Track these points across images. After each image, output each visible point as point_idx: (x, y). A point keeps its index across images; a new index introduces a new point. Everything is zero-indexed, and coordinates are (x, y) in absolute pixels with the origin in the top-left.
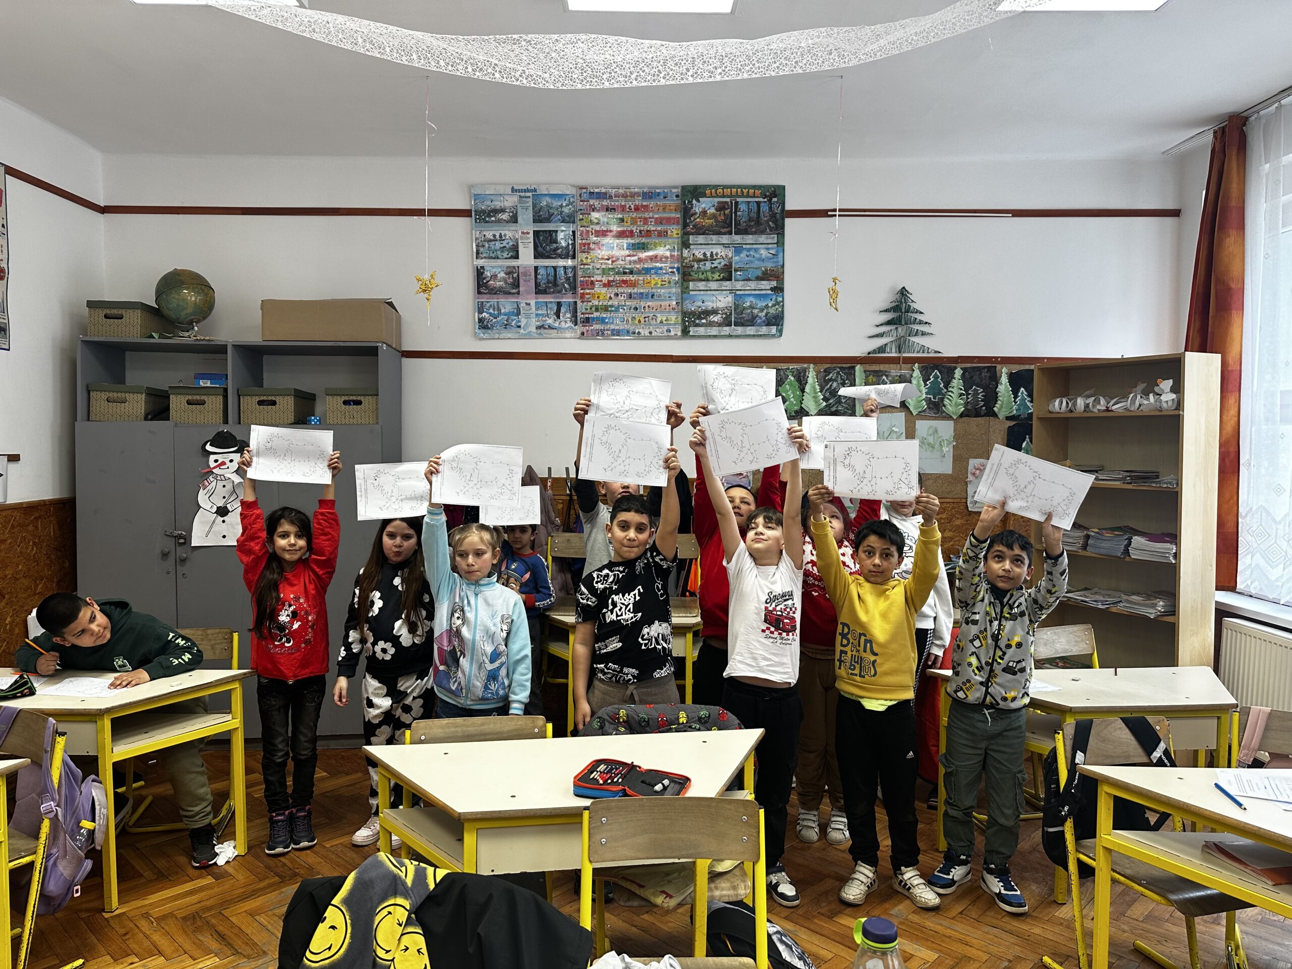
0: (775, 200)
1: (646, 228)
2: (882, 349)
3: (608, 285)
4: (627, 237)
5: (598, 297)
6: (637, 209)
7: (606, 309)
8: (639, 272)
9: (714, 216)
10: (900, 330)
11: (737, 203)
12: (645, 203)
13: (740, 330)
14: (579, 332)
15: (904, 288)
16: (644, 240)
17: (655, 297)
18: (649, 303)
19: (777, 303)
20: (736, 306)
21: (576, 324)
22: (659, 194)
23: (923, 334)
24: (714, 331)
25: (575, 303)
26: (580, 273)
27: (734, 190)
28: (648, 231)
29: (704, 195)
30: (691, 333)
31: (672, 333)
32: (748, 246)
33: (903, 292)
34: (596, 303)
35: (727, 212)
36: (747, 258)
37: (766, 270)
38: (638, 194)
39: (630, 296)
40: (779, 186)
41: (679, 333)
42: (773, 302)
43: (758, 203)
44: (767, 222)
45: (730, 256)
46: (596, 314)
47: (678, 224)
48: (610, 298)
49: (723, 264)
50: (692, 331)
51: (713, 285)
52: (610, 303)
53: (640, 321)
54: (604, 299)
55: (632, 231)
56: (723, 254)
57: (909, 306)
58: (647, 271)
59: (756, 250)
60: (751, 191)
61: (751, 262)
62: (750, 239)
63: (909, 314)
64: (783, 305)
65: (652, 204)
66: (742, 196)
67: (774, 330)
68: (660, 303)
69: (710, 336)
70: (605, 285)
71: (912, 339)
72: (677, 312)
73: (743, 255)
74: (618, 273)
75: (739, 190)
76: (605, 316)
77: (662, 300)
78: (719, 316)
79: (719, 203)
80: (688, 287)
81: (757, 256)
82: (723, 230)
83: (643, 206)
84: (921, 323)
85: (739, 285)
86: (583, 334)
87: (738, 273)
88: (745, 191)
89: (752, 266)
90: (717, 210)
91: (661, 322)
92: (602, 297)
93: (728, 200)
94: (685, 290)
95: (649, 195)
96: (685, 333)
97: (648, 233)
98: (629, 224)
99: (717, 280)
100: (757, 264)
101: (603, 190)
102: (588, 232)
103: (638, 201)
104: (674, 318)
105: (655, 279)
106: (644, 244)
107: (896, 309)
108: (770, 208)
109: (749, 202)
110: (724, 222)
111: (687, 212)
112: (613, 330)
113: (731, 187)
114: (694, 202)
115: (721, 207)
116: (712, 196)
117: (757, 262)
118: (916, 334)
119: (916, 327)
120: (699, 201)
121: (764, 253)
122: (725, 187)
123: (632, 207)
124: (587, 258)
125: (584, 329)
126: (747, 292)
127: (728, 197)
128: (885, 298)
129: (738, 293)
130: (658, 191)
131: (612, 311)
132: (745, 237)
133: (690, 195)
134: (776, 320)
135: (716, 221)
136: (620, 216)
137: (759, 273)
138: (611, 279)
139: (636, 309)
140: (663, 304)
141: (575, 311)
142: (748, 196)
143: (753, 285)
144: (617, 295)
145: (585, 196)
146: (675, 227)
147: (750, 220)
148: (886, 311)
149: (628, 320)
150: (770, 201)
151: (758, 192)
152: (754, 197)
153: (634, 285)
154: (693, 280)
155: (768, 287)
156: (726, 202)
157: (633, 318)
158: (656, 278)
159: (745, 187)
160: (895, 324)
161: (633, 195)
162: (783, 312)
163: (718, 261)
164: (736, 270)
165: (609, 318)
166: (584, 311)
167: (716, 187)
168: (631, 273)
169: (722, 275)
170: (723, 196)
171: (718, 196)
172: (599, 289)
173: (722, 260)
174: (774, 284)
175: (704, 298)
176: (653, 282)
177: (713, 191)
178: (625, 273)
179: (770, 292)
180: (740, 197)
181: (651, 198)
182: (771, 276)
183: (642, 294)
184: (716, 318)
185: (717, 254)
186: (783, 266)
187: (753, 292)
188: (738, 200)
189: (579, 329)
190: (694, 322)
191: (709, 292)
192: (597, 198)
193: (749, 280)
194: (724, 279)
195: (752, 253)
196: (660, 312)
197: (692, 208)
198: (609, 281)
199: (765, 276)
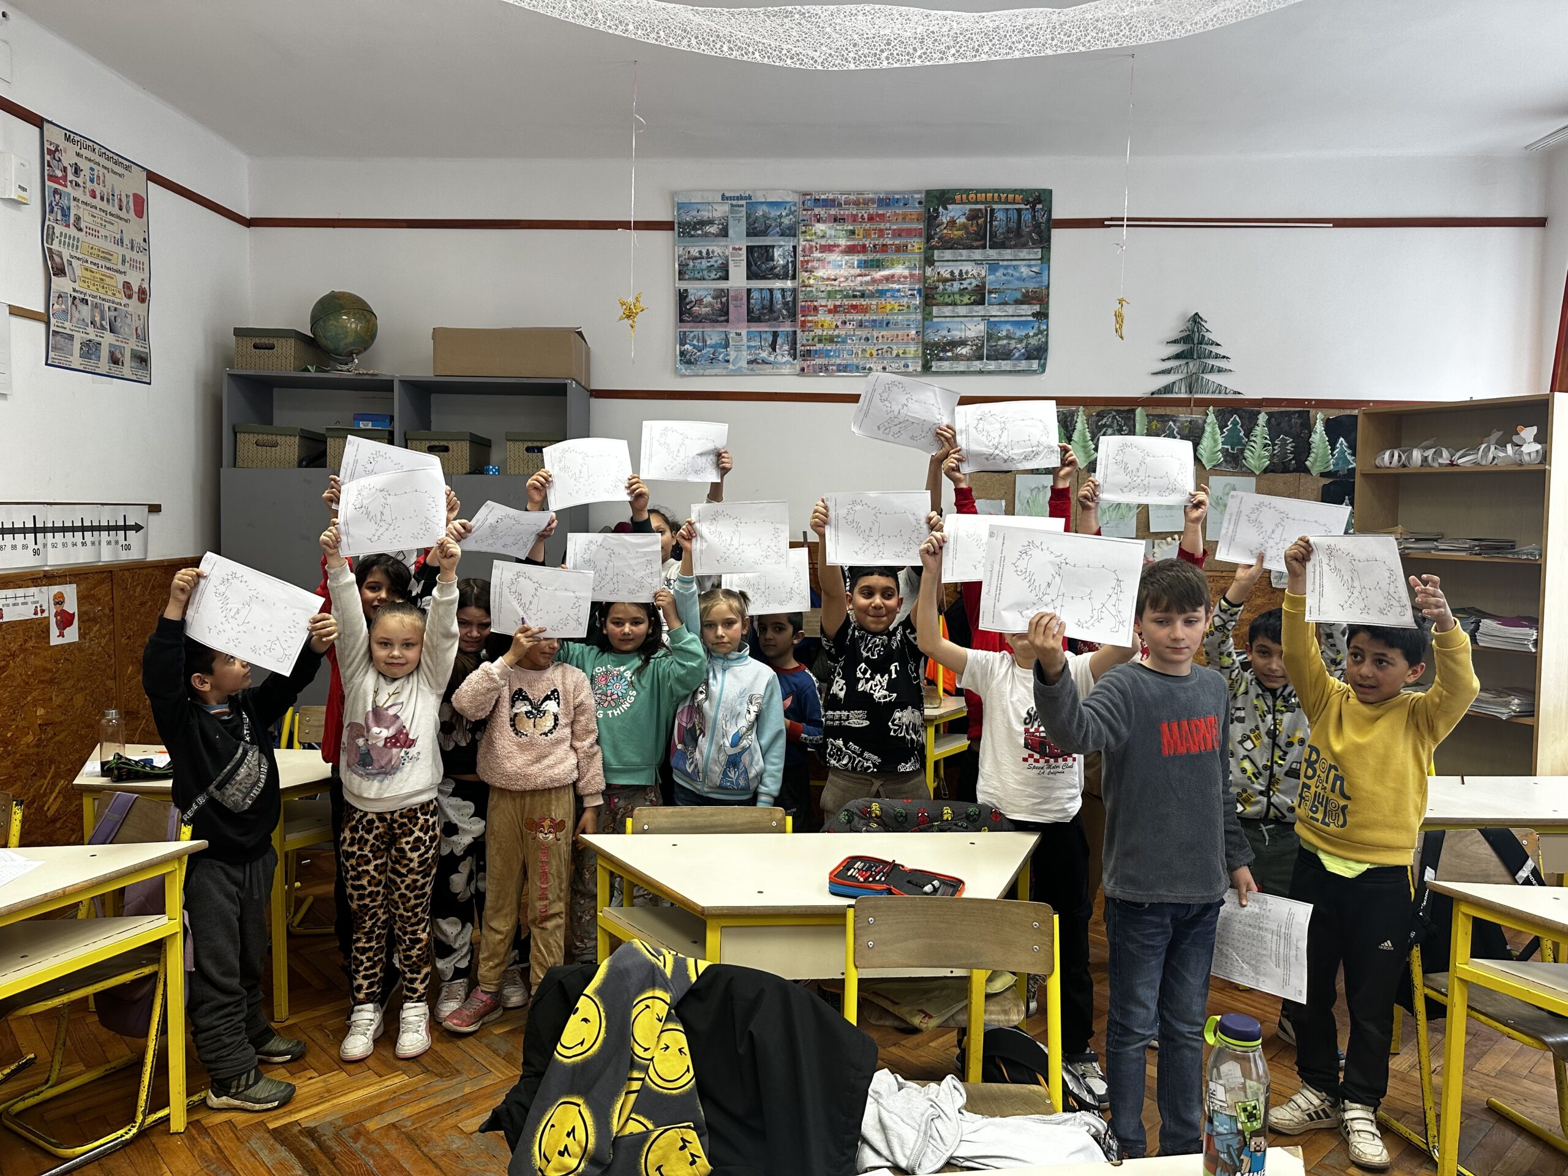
0: (1039, 206)
1: (881, 241)
2: (1168, 389)
3: (835, 310)
4: (859, 252)
5: (822, 326)
6: (871, 218)
7: (831, 340)
8: (872, 295)
9: (964, 227)
10: (1191, 365)
11: (992, 210)
12: (880, 212)
13: (992, 365)
14: (798, 368)
15: (1197, 314)
16: (878, 256)
17: (891, 325)
18: (884, 333)
19: (1040, 332)
20: (990, 337)
21: (795, 358)
22: (898, 201)
23: (1220, 370)
24: (962, 366)
25: (795, 332)
26: (801, 297)
27: (989, 195)
28: (883, 245)
29: (954, 202)
30: (933, 369)
31: (911, 369)
32: (1005, 263)
33: (1196, 319)
34: (819, 332)
35: (981, 221)
36: (1004, 278)
37: (1027, 292)
38: (872, 201)
39: (861, 325)
40: (1044, 190)
41: (919, 369)
42: (1035, 331)
43: (1019, 211)
44: (1030, 233)
45: (983, 275)
46: (819, 346)
47: (920, 236)
48: (837, 326)
49: (974, 284)
50: (935, 366)
51: (962, 310)
52: (836, 332)
53: (871, 355)
54: (829, 328)
55: (864, 246)
56: (975, 272)
57: (1203, 336)
58: (881, 293)
59: (1015, 268)
60: (1011, 196)
61: (1009, 282)
62: (1008, 254)
63: (1203, 346)
64: (1047, 335)
65: (889, 212)
66: (1000, 202)
67: (1035, 364)
68: (895, 333)
69: (956, 372)
70: (830, 311)
71: (1207, 376)
72: (917, 343)
73: (999, 274)
74: (847, 297)
75: (996, 195)
76: (829, 348)
77: (899, 329)
78: (968, 347)
79: (971, 210)
80: (931, 313)
81: (1016, 274)
82: (975, 244)
83: (878, 215)
84: (1217, 356)
85: (994, 311)
86: (803, 370)
87: (993, 295)
88: (1003, 196)
89: (1010, 286)
90: (968, 219)
91: (898, 355)
92: (826, 326)
93: (982, 207)
94: (927, 316)
95: (886, 201)
96: (926, 369)
97: (884, 248)
98: (861, 236)
99: (967, 304)
100: (1016, 284)
101: (831, 197)
102: (811, 247)
103: (873, 209)
104: (913, 350)
105: (891, 304)
106: (878, 260)
107: (1186, 339)
108: (1034, 217)
109: (1007, 210)
110: (977, 233)
111: (931, 220)
112: (839, 365)
113: (986, 191)
114: (941, 209)
115: (973, 216)
116: (962, 203)
117: (1016, 282)
118: (1212, 371)
119: (1211, 362)
120: (946, 209)
121: (1025, 271)
122: (978, 191)
123: (866, 216)
124: (810, 278)
125: (805, 364)
126: (1003, 319)
127: (982, 203)
128: (1173, 327)
129: (992, 319)
130: (897, 196)
131: (839, 342)
132: (1003, 251)
133: (936, 202)
134: (1038, 353)
135: (967, 233)
136: (850, 228)
137: (1019, 295)
138: (838, 303)
139: (867, 339)
140: (900, 333)
141: (794, 342)
142: (1006, 202)
143: (1010, 310)
144: (844, 323)
145: (809, 204)
146: (917, 240)
147: (1009, 231)
148: (1175, 342)
149: (857, 353)
150: (1033, 208)
151: (1019, 198)
152: (1014, 203)
153: (865, 310)
154: (937, 305)
155: (1029, 313)
156: (980, 210)
157: (864, 351)
158: (893, 303)
159: (1004, 191)
160: (1186, 358)
161: (866, 202)
162: (1047, 342)
163: (968, 281)
164: (990, 292)
165: (835, 351)
166: (805, 342)
167: (967, 191)
168: (863, 296)
169: (972, 298)
170: (977, 203)
171: (969, 203)
172: (823, 317)
173: (973, 280)
174: (1037, 308)
175: (951, 326)
176: (889, 307)
177: (964, 196)
178: (855, 296)
179: (1031, 318)
180: (996, 203)
181: (888, 205)
182: (1033, 299)
183: (874, 321)
184: (964, 351)
185: (967, 273)
186: (1048, 287)
187: (1011, 319)
188: (995, 206)
189: (798, 364)
190: (937, 355)
191: (957, 319)
192: (823, 206)
193: (1006, 303)
194: (975, 303)
195: (1010, 271)
196: (897, 344)
197: (937, 217)
198: (835, 306)
199: (1026, 299)
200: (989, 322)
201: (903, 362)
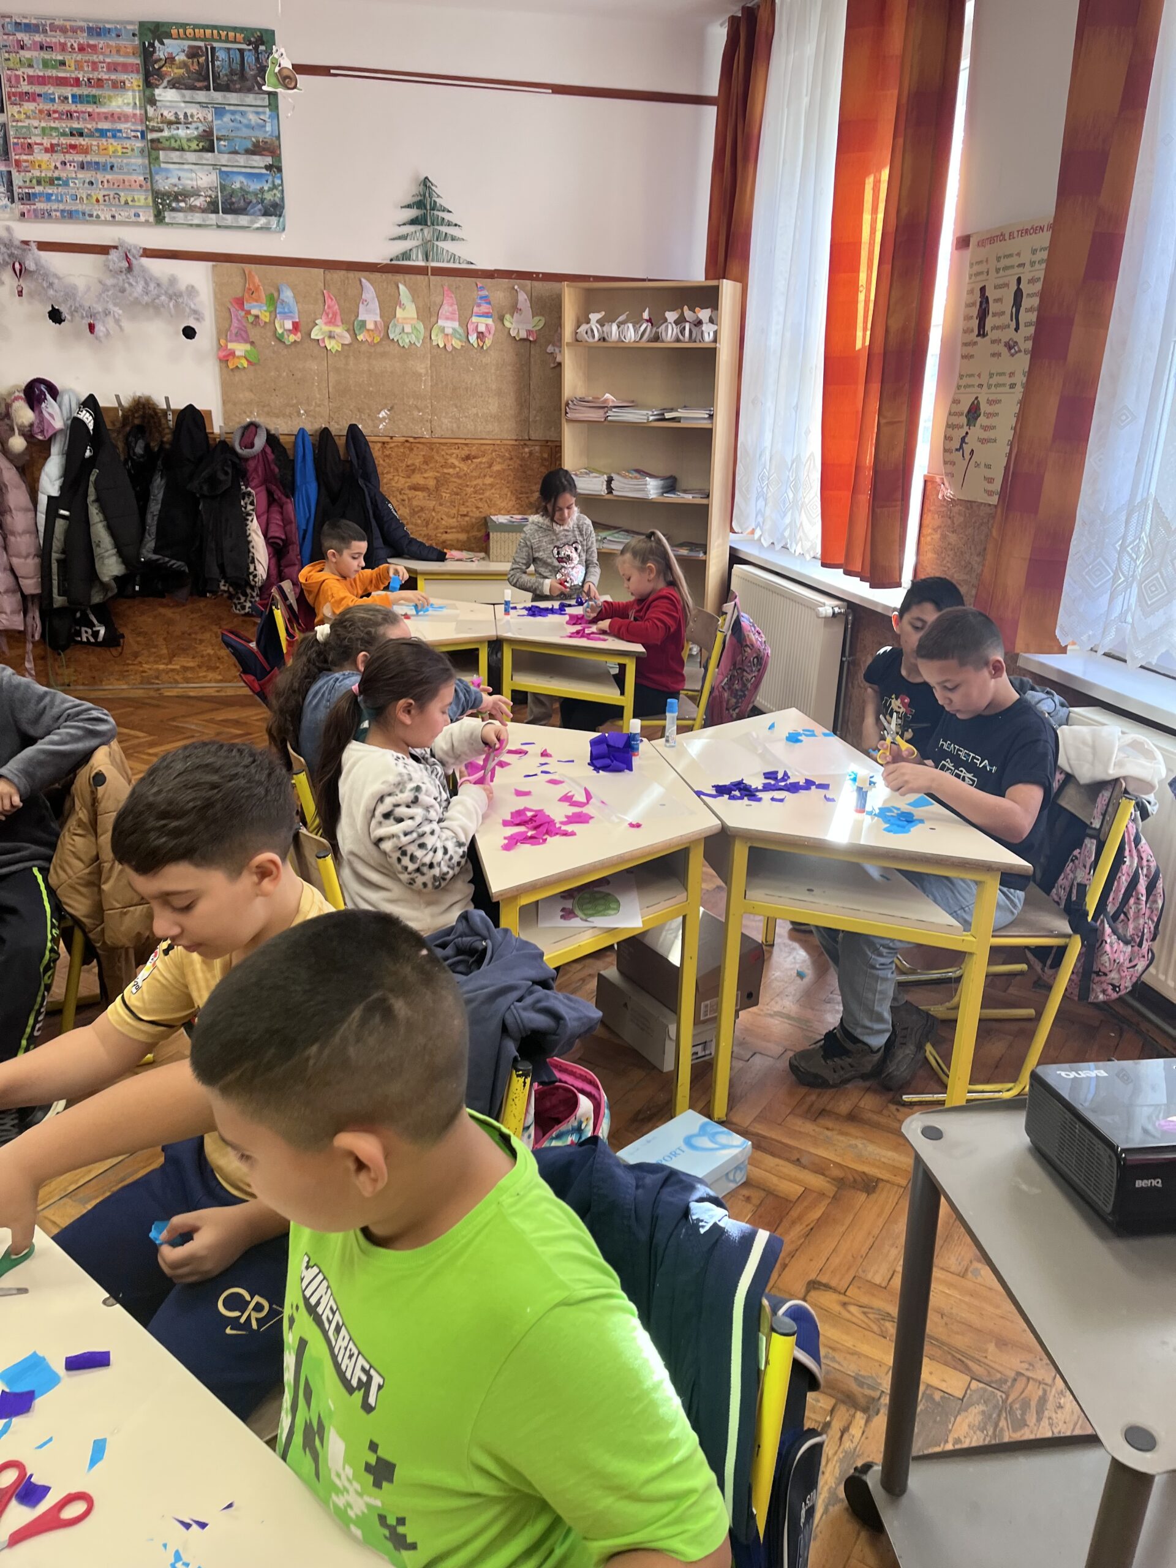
0: (262, 48)
1: (95, 75)
2: (406, 255)
3: (52, 149)
4: (72, 86)
5: (40, 166)
6: (82, 49)
7: (51, 182)
8: (91, 135)
9: (184, 65)
10: (426, 231)
11: (213, 49)
12: (92, 42)
13: (229, 219)
14: (17, 214)
15: (426, 178)
16: (94, 91)
17: (115, 168)
18: (109, 177)
19: (274, 187)
20: (223, 188)
21: (13, 202)
22: (109, 30)
23: (453, 239)
24: (197, 218)
25: (10, 173)
26: (12, 133)
27: (208, 32)
28: (99, 80)
29: (170, 36)
30: (167, 220)
31: (142, 219)
32: (232, 108)
33: (426, 183)
34: (37, 173)
35: (202, 60)
36: (232, 124)
37: (258, 142)
38: (82, 29)
39: (82, 166)
40: (266, 31)
41: (152, 219)
42: (270, 185)
43: (241, 51)
44: (255, 77)
45: (210, 119)
46: (38, 189)
47: (138, 72)
48: (56, 167)
49: (201, 129)
50: (168, 216)
51: (191, 157)
52: (56, 174)
53: (97, 201)
54: (48, 169)
55: (77, 79)
56: (200, 115)
57: (435, 202)
58: (103, 133)
59: (243, 114)
60: (231, 34)
61: (238, 129)
62: (233, 98)
63: (436, 212)
64: (283, 191)
65: (101, 42)
66: (220, 40)
67: (274, 220)
68: (121, 177)
69: (191, 225)
70: (47, 150)
71: (441, 244)
72: (146, 191)
73: (227, 118)
74: (64, 134)
75: (215, 32)
76: (50, 191)
77: (125, 174)
78: (202, 199)
79: (190, 47)
80: (157, 158)
81: (244, 121)
82: (198, 84)
83: (89, 46)
84: (449, 224)
85: (224, 159)
86: (23, 215)
87: (222, 143)
88: (223, 34)
89: (239, 134)
90: (188, 57)
91: (126, 203)
92: (44, 166)
93: (202, 44)
94: (153, 160)
95: (97, 31)
96: (159, 218)
97: (100, 83)
98: (73, 68)
99: (195, 151)
100: (245, 132)
101: (34, 21)
102: (18, 77)
103: (83, 38)
104: (143, 199)
105: (113, 145)
106: (94, 96)
107: (420, 204)
108: (257, 59)
109: (229, 49)
110: (199, 73)
111: (147, 53)
112: (63, 211)
113: (205, 27)
114: (157, 44)
115: (193, 53)
116: (179, 38)
117: (244, 129)
118: (445, 239)
119: (444, 229)
120: (162, 43)
121: (253, 118)
122: (196, 26)
123: (76, 46)
124: (19, 112)
125: (24, 208)
126: (235, 170)
127: (202, 40)
128: (406, 191)
129: (224, 169)
130: (108, 26)
131: (59, 185)
132: (229, 95)
133: (150, 35)
134: (274, 209)
135: (188, 71)
136: (60, 58)
137: (250, 146)
138: (55, 141)
139: (91, 183)
140: (126, 177)
141: (10, 183)
142: (227, 41)
143: (241, 160)
144: (64, 163)
145: (10, 28)
146: (135, 76)
147: (232, 72)
148: (409, 206)
149: (82, 198)
150: (256, 49)
151: (240, 37)
152: (235, 42)
153: (86, 151)
154: (163, 149)
155: (262, 165)
156: (200, 47)
157: (89, 196)
158: (115, 144)
159: (223, 28)
160: (420, 224)
161: (74, 30)
162: (282, 199)
163: (194, 125)
164: (219, 139)
165: (57, 195)
166: (21, 184)
167: (184, 26)
168: (81, 134)
169: (201, 144)
170: (195, 39)
171: (187, 38)
172: (40, 156)
173: (200, 125)
174: (269, 160)
175: (181, 174)
176: (111, 149)
177: (181, 31)
178: (72, 134)
179: (264, 171)
180: (216, 41)
181: (99, 34)
182: (264, 149)
183: (97, 163)
184: (198, 202)
185: (192, 116)
186: (278, 137)
187: (244, 170)
188: (215, 45)
189: (19, 207)
190: (169, 205)
191: (186, 167)
192: (26, 31)
193: (236, 152)
194: (203, 150)
195: (238, 117)
196: (123, 190)
197: (154, 52)
198: (52, 145)
199: (256, 149)
200: (221, 172)
201: (133, 211)
